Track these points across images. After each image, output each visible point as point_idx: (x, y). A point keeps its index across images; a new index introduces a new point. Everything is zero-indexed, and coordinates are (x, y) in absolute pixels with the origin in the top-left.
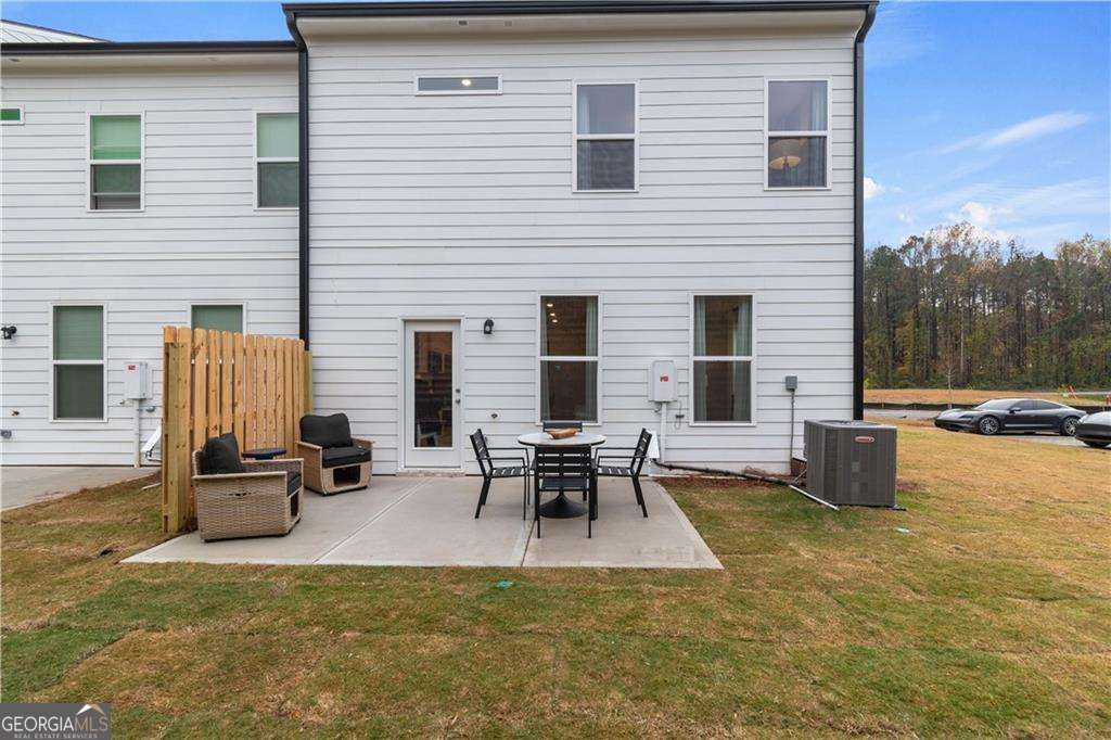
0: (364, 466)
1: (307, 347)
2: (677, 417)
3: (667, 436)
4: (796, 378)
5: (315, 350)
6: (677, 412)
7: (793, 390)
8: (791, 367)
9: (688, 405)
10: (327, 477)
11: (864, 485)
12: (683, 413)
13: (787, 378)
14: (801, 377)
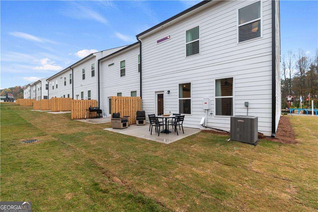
0: (144, 121)
1: (141, 98)
2: (211, 114)
3: (207, 119)
4: (248, 102)
5: (143, 99)
6: (211, 112)
7: (247, 106)
8: (247, 99)
9: (214, 111)
10: (137, 122)
11: (240, 136)
12: (212, 112)
13: (245, 102)
14: (250, 102)
